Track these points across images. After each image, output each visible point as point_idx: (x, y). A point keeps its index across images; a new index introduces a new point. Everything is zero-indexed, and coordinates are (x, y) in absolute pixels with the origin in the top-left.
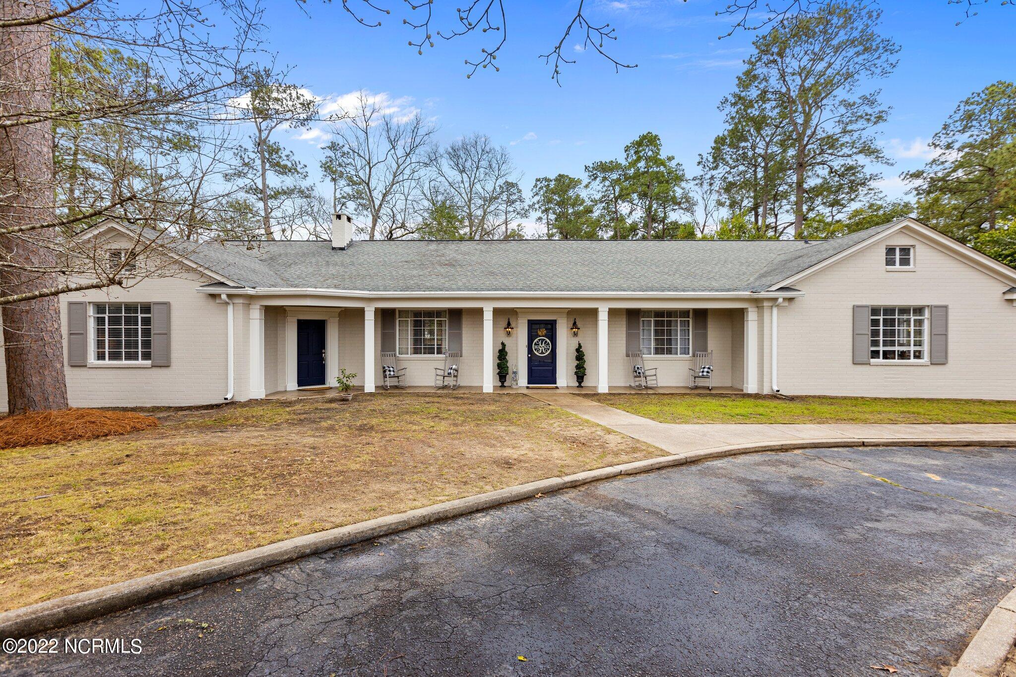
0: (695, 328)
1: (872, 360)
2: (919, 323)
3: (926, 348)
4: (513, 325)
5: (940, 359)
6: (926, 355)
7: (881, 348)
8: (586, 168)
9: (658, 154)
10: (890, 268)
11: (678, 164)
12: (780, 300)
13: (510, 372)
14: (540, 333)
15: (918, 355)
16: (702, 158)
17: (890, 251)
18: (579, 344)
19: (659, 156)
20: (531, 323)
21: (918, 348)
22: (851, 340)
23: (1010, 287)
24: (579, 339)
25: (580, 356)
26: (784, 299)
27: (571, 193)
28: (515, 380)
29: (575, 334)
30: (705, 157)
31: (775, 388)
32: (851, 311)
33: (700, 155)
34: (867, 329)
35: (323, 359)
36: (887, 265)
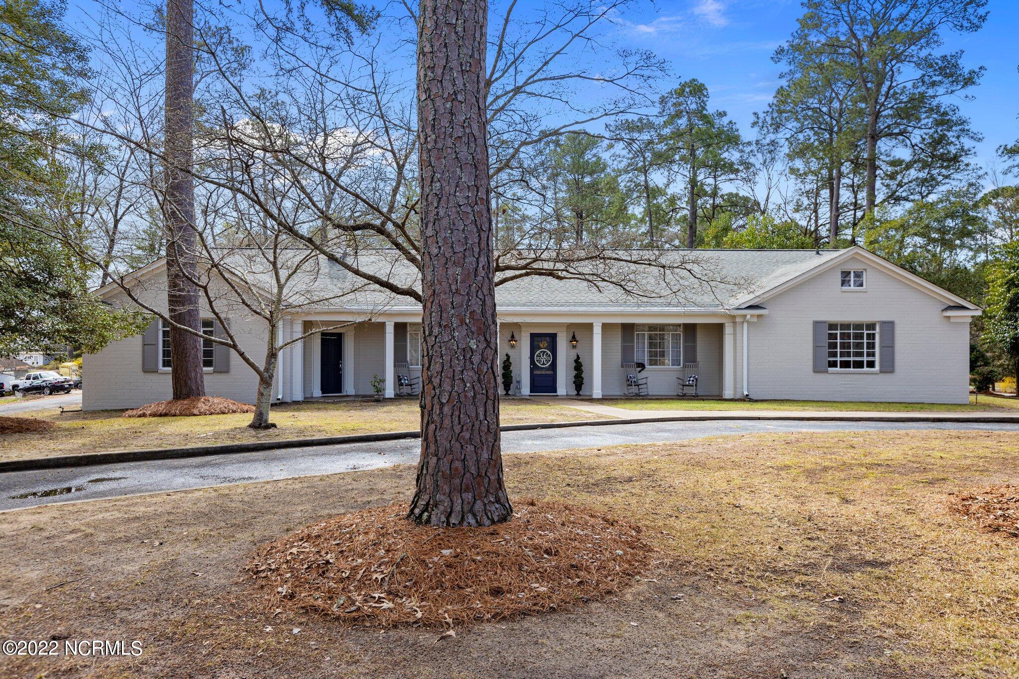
0: (685, 341)
1: (830, 369)
2: (871, 337)
3: (877, 359)
4: (516, 337)
5: (889, 367)
6: (877, 364)
7: (839, 359)
8: (607, 126)
9: (704, 108)
10: (845, 288)
11: (731, 122)
12: (748, 317)
13: (514, 381)
14: (541, 345)
15: (871, 364)
16: (758, 118)
17: (846, 274)
18: (578, 356)
19: (705, 112)
20: (533, 336)
21: (871, 359)
22: (811, 351)
23: (948, 306)
24: (578, 351)
25: (578, 366)
26: (752, 316)
27: (588, 156)
28: (519, 389)
29: (574, 347)
30: (762, 116)
31: (746, 393)
32: (812, 326)
33: (755, 114)
34: (826, 341)
35: (340, 370)
36: (842, 285)
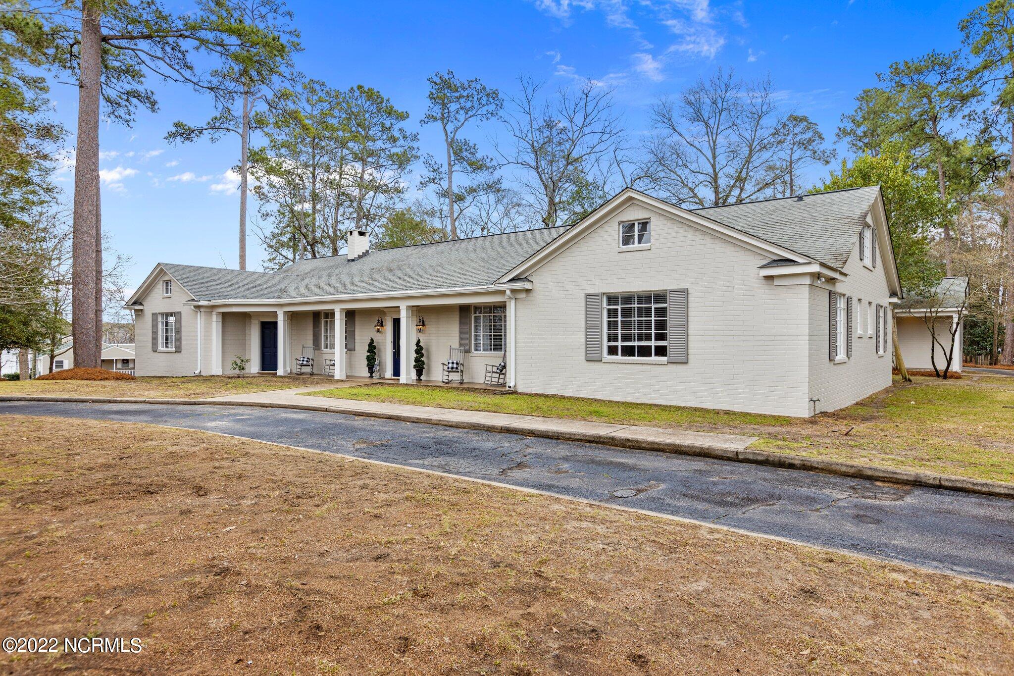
1: (610, 358)
2: (662, 312)
5: (679, 356)
7: (620, 344)
10: (628, 247)
12: (508, 292)
15: (662, 351)
17: (628, 227)
21: (660, 343)
22: (583, 333)
23: (771, 260)
25: (419, 349)
28: (378, 371)
29: (420, 331)
31: (512, 384)
32: (583, 300)
34: (604, 320)
36: (625, 244)
